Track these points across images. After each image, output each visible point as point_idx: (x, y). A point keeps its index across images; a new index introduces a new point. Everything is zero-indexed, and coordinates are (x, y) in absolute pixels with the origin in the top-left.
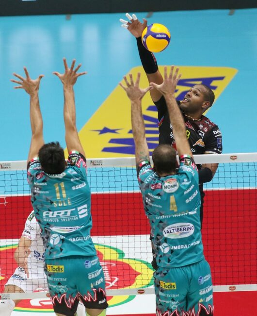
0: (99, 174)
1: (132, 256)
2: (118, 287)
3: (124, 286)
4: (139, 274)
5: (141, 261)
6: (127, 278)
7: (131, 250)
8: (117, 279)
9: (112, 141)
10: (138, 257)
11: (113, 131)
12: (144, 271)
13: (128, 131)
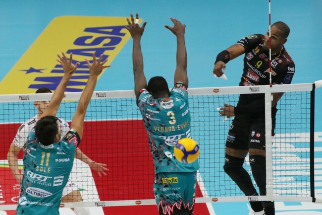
0: (104, 104)
9: (37, 79)
11: (38, 71)
13: (51, 70)
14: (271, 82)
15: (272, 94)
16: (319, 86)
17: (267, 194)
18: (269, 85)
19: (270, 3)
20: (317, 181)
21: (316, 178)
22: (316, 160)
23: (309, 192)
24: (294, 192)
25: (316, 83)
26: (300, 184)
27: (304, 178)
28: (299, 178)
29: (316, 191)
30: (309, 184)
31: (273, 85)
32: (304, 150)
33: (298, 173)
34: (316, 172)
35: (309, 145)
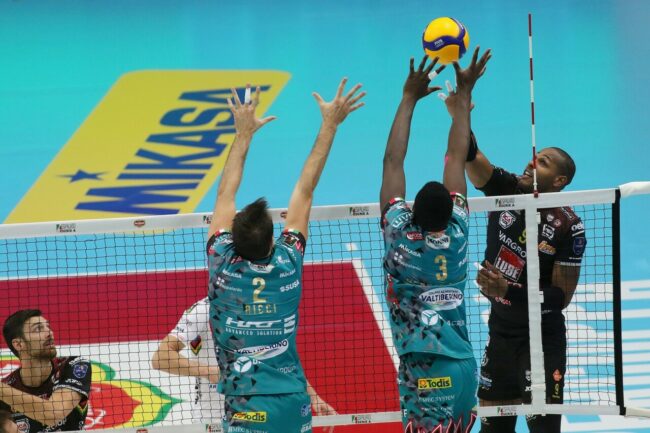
0: (71, 246)
1: (125, 376)
2: (104, 426)
3: (114, 424)
4: (138, 404)
5: (140, 383)
6: (118, 411)
7: (125, 366)
8: (103, 413)
9: (92, 192)
10: (135, 375)
11: (93, 176)
12: (146, 400)
13: (117, 175)
14: (535, 188)
15: (539, 210)
16: (629, 193)
17: (533, 401)
18: (532, 195)
19: (530, 38)
20: (629, 375)
21: (626, 370)
22: (625, 335)
23: (613, 397)
24: (584, 396)
25: (623, 188)
26: (596, 380)
27: (603, 370)
28: (593, 370)
29: (627, 394)
30: (612, 380)
31: (540, 195)
32: (601, 316)
33: (592, 361)
34: (625, 358)
35: (611, 306)
